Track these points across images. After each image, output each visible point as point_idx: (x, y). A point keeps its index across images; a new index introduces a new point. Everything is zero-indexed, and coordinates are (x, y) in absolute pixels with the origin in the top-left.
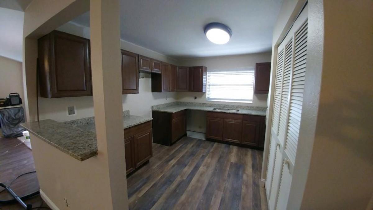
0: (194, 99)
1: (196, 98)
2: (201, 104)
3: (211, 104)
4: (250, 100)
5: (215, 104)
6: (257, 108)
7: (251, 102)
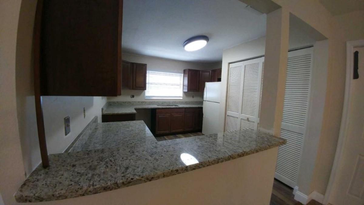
0: (131, 98)
1: (133, 96)
2: (140, 103)
3: (150, 102)
4: (180, 97)
5: (154, 102)
6: (186, 102)
7: (182, 98)
